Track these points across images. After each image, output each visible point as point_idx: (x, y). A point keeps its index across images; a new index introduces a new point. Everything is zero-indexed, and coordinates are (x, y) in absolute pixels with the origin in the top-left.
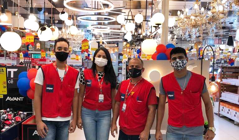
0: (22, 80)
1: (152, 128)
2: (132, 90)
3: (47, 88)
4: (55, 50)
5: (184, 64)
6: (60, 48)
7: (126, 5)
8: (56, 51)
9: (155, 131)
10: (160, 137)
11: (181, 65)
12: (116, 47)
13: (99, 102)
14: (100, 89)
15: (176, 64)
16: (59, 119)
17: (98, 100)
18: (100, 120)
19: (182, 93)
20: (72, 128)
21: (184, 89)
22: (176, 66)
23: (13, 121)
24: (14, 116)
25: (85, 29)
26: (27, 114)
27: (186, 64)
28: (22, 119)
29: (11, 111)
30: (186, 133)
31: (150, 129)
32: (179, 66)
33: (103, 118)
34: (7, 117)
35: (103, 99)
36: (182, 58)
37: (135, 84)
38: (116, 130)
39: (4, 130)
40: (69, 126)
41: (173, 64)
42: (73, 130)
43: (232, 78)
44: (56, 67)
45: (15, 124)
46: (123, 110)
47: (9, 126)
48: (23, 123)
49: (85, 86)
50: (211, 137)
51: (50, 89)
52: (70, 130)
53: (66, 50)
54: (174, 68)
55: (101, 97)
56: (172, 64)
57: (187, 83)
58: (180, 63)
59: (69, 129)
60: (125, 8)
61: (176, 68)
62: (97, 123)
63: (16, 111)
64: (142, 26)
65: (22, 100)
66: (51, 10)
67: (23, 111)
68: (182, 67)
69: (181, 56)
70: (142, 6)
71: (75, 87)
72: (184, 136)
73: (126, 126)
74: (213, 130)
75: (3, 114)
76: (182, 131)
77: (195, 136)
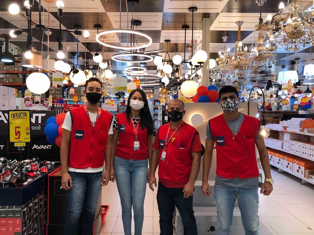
0: (50, 126)
1: (197, 179)
2: (172, 136)
3: (77, 134)
4: (86, 90)
5: (236, 105)
6: (91, 89)
7: (163, 48)
8: (87, 92)
9: (202, 182)
10: (208, 190)
11: (233, 106)
12: (152, 93)
13: (135, 150)
14: (135, 135)
15: (227, 105)
16: (89, 170)
17: (133, 147)
18: (135, 171)
19: (233, 138)
20: (105, 180)
21: (236, 134)
22: (227, 107)
23: (38, 172)
24: (40, 167)
25: (121, 74)
26: (55, 163)
27: (238, 104)
28: (49, 170)
29: (36, 160)
30: (239, 185)
31: (195, 180)
32: (231, 107)
33: (138, 169)
34: (30, 168)
35: (138, 146)
36: (234, 98)
37: (175, 129)
38: (155, 182)
39: (26, 183)
40: (102, 177)
41: (223, 105)
42: (106, 183)
43: (273, 123)
44: (87, 110)
45: (40, 176)
46: (163, 159)
47: (33, 178)
48: (49, 175)
49: (119, 132)
50: (269, 190)
51: (79, 135)
52: (103, 182)
53: (98, 91)
54: (224, 109)
55: (137, 144)
56: (221, 104)
57: (240, 126)
58: (231, 104)
59: (101, 181)
60: (161, 51)
61: (227, 109)
62: (132, 174)
63: (43, 161)
64: (179, 69)
65: (50, 148)
66: (85, 54)
67: (51, 161)
68: (234, 108)
69: (233, 96)
70: (179, 49)
71: (108, 133)
72: (237, 189)
73: (166, 178)
74: (271, 182)
75: (27, 165)
76: (235, 184)
77: (249, 189)
